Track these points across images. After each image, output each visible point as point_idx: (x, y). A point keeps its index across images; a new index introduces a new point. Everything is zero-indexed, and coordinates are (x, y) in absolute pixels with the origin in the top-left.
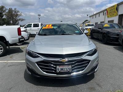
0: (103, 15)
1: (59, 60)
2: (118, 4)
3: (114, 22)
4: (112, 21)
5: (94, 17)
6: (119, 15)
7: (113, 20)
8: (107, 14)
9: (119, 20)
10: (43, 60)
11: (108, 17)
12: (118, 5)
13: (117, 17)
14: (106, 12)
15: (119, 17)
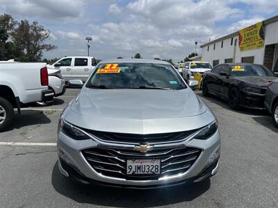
0: (232, 44)
1: (134, 146)
2: (263, 22)
3: (256, 62)
4: (251, 59)
5: (211, 47)
6: (267, 46)
7: (253, 57)
8: (240, 43)
9: (265, 57)
10: (96, 145)
11: (242, 49)
12: (264, 24)
13: (263, 50)
14: (237, 37)
15: (266, 51)
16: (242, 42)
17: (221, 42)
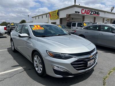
0: (46, 17)
2: (58, 10)
3: (57, 24)
5: (37, 18)
7: (56, 22)
8: (50, 17)
9: (60, 22)
11: (51, 19)
12: (59, 11)
14: (49, 15)
15: (60, 20)
16: (51, 17)
17: (41, 16)
